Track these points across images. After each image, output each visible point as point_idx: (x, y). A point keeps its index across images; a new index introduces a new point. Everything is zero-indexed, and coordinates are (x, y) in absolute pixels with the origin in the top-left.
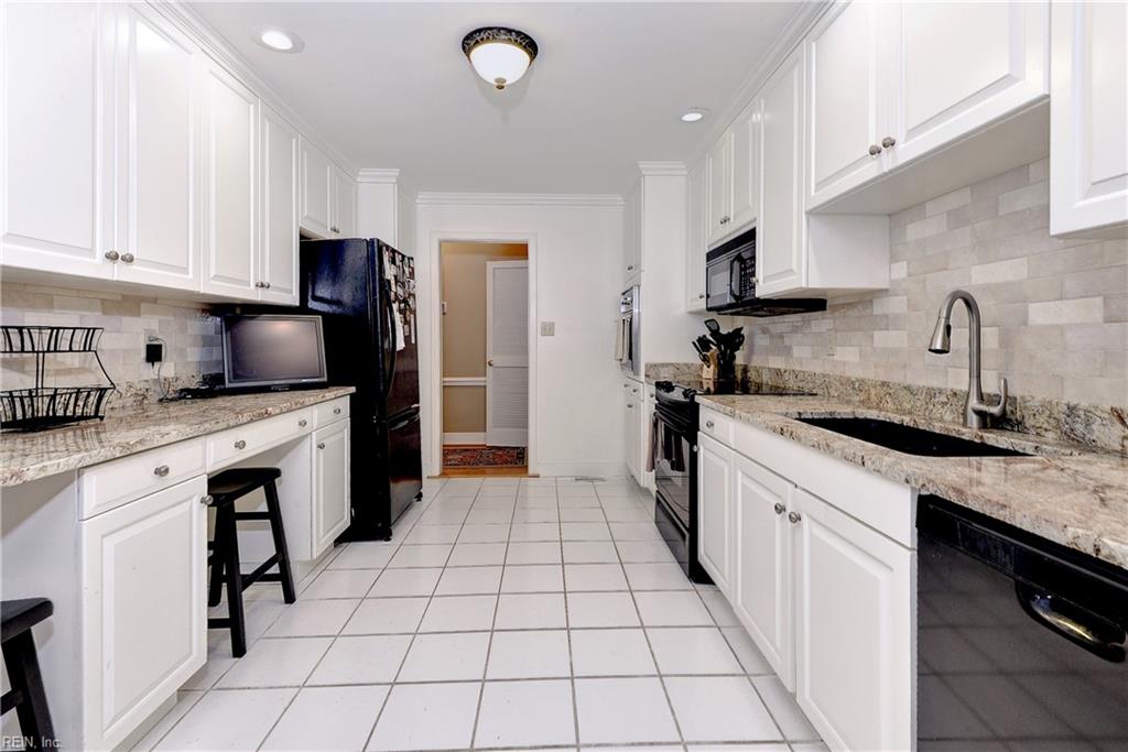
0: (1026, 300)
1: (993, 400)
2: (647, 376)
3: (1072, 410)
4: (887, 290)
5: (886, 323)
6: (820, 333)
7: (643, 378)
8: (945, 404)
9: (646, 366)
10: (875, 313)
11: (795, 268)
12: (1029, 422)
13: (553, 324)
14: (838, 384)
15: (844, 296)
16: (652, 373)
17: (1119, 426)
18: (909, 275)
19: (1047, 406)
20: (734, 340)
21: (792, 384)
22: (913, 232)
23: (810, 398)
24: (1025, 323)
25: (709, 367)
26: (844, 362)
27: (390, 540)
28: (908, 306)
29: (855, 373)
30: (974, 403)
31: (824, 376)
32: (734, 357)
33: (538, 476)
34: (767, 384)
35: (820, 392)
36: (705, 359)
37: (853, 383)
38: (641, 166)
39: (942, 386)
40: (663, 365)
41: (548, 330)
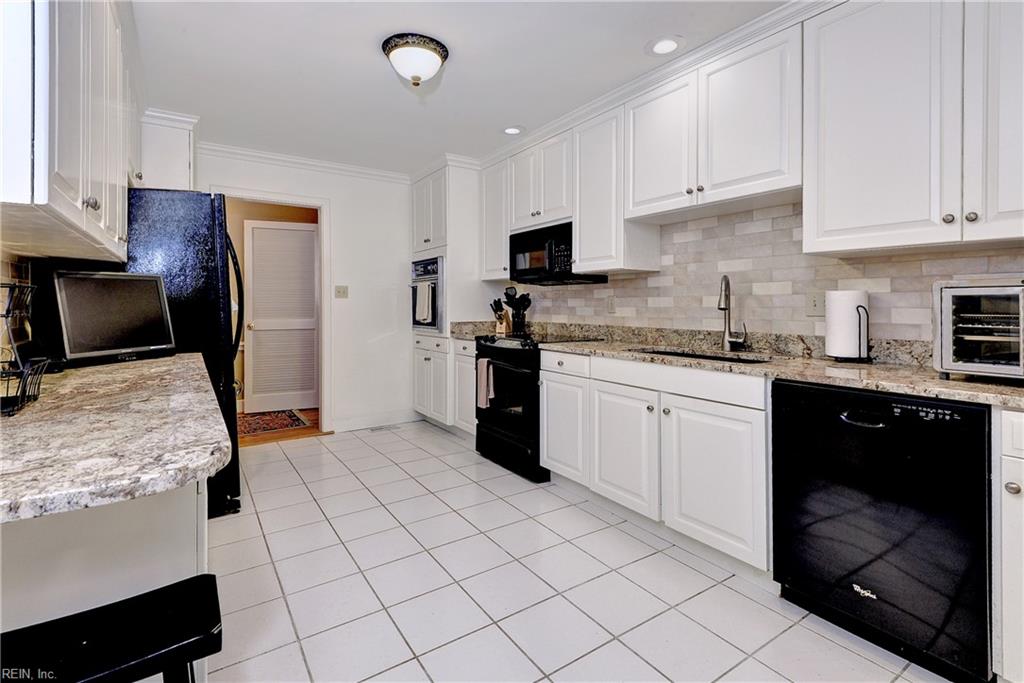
0: (751, 282)
1: (737, 335)
2: (452, 332)
3: (778, 337)
4: (658, 272)
5: (658, 292)
6: (602, 299)
7: (449, 335)
8: (701, 340)
9: (451, 323)
10: (649, 286)
11: (613, 254)
12: (755, 346)
13: (347, 288)
14: (620, 332)
15: (623, 274)
16: (456, 330)
17: (802, 344)
18: (675, 263)
19: (765, 336)
20: (523, 303)
21: (577, 333)
22: (679, 238)
23: (596, 343)
24: (751, 294)
25: (501, 323)
26: (623, 318)
27: (238, 511)
28: (675, 282)
29: (635, 324)
30: (727, 338)
31: (608, 327)
32: (524, 316)
33: (332, 433)
34: (552, 335)
35: (605, 338)
36: (500, 318)
37: (633, 331)
38: (448, 157)
39: (701, 329)
40: (465, 323)
41: (342, 292)
